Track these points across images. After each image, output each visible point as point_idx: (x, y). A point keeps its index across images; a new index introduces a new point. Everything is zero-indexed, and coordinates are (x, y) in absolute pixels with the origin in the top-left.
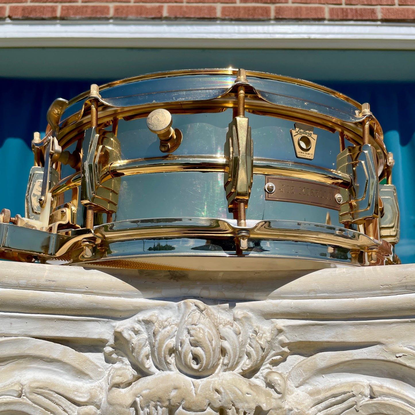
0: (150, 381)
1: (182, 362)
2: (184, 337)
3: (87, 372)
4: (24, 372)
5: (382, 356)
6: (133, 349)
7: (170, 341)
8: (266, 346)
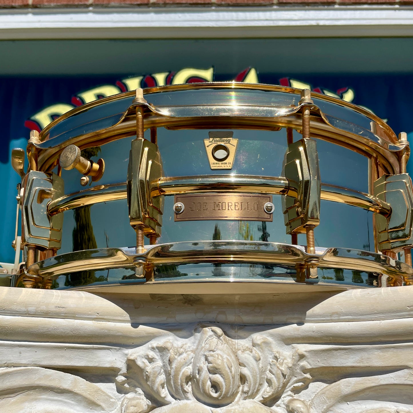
0: (167, 410)
1: (201, 391)
2: (201, 364)
3: (99, 402)
4: (34, 403)
5: (409, 381)
6: (148, 377)
7: (187, 369)
8: (287, 372)
